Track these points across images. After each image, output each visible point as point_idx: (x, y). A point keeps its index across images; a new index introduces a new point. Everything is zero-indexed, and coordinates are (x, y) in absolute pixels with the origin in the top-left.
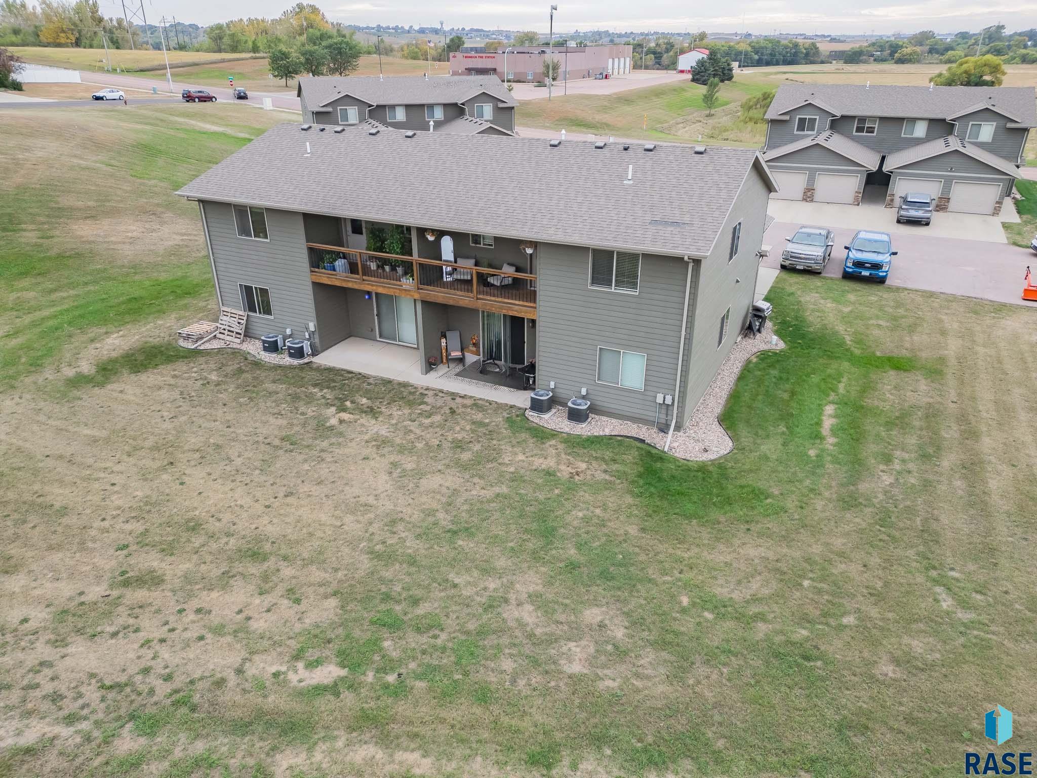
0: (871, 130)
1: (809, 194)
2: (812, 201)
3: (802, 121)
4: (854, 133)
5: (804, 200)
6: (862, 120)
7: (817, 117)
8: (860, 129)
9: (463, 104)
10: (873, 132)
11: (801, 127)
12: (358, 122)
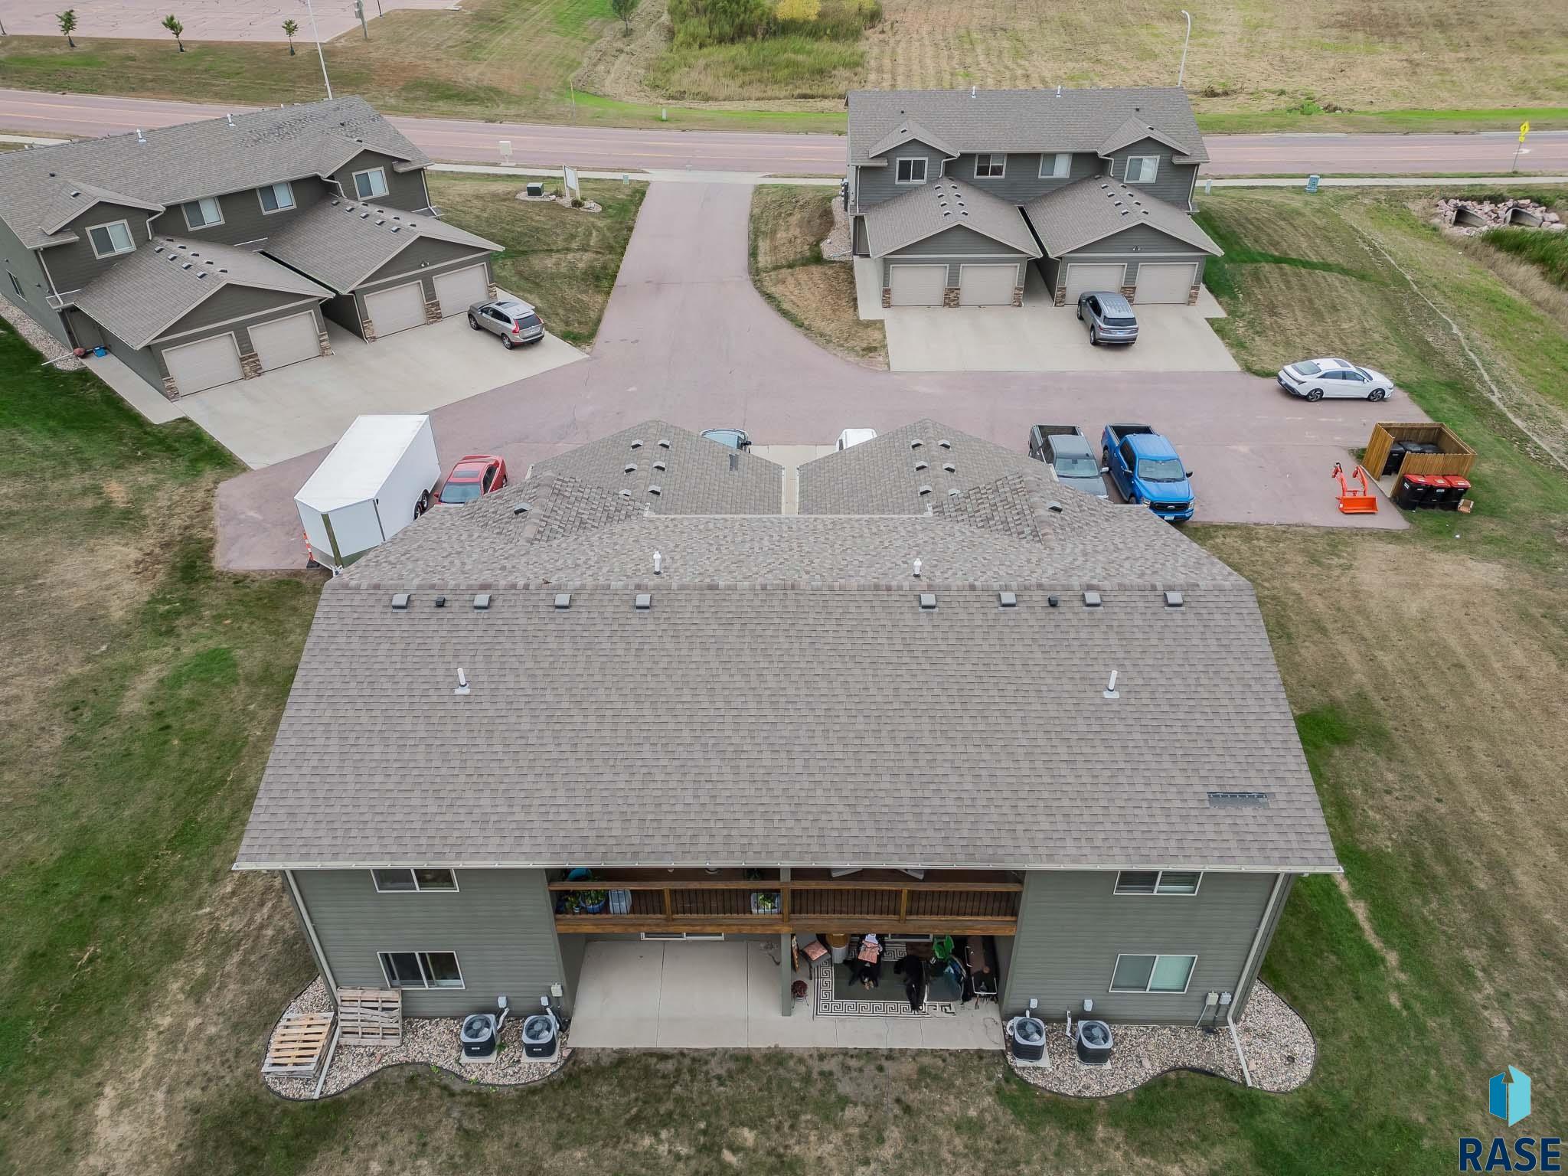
0: (997, 171)
1: (952, 296)
2: (958, 305)
3: (904, 166)
4: (976, 177)
5: (946, 304)
6: (985, 157)
7: (926, 159)
8: (983, 171)
9: (331, 177)
10: (1000, 173)
11: (904, 174)
12: (133, 248)
